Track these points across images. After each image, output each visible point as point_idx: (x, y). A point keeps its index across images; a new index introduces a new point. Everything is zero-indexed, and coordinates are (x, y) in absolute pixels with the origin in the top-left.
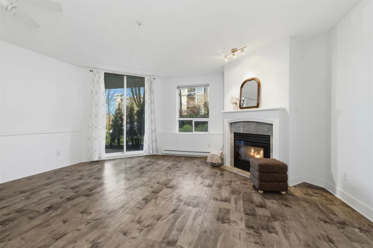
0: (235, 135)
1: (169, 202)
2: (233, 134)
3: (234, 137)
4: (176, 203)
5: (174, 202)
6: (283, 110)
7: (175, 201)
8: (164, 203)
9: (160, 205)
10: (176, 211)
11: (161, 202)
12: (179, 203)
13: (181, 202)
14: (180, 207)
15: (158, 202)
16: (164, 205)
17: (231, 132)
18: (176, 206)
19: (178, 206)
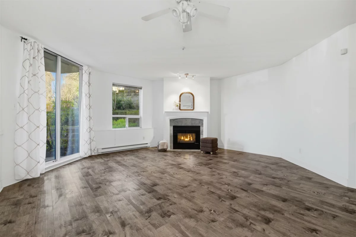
0: (173, 127)
2: (172, 127)
3: (173, 129)
6: (208, 112)
17: (171, 125)
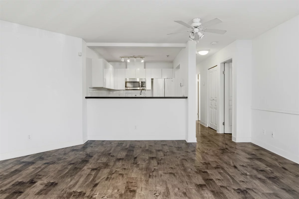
1: (104, 193)
4: (95, 194)
5: (98, 194)
7: (96, 196)
8: (109, 191)
9: (111, 188)
10: (93, 185)
11: (112, 191)
12: (92, 194)
13: (89, 195)
14: (91, 190)
15: (116, 191)
16: (108, 189)
18: (95, 190)
19: (92, 190)
